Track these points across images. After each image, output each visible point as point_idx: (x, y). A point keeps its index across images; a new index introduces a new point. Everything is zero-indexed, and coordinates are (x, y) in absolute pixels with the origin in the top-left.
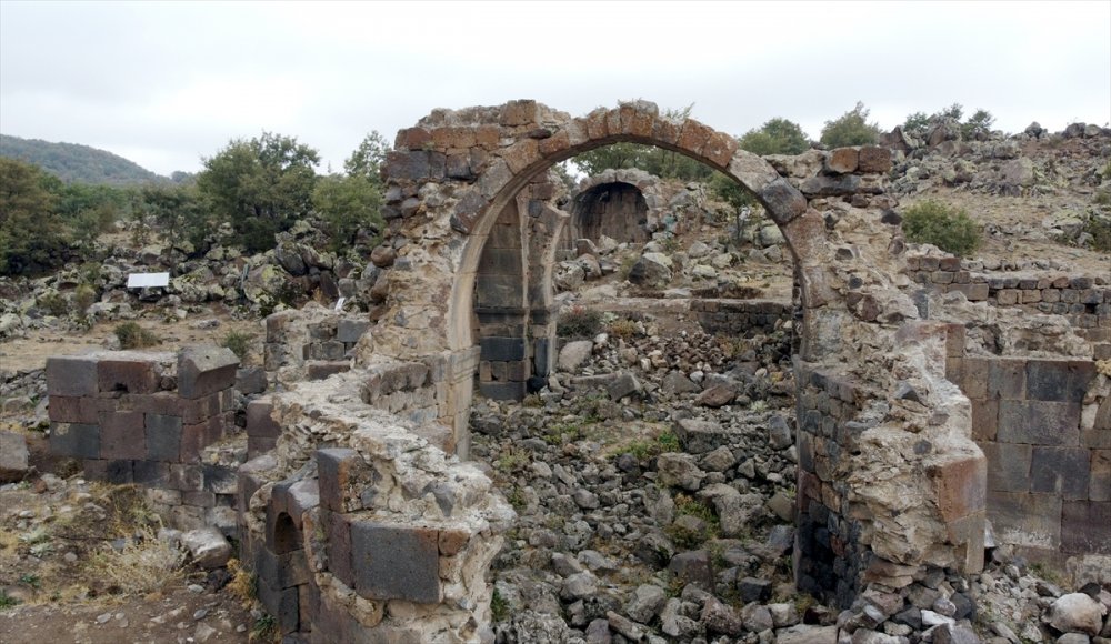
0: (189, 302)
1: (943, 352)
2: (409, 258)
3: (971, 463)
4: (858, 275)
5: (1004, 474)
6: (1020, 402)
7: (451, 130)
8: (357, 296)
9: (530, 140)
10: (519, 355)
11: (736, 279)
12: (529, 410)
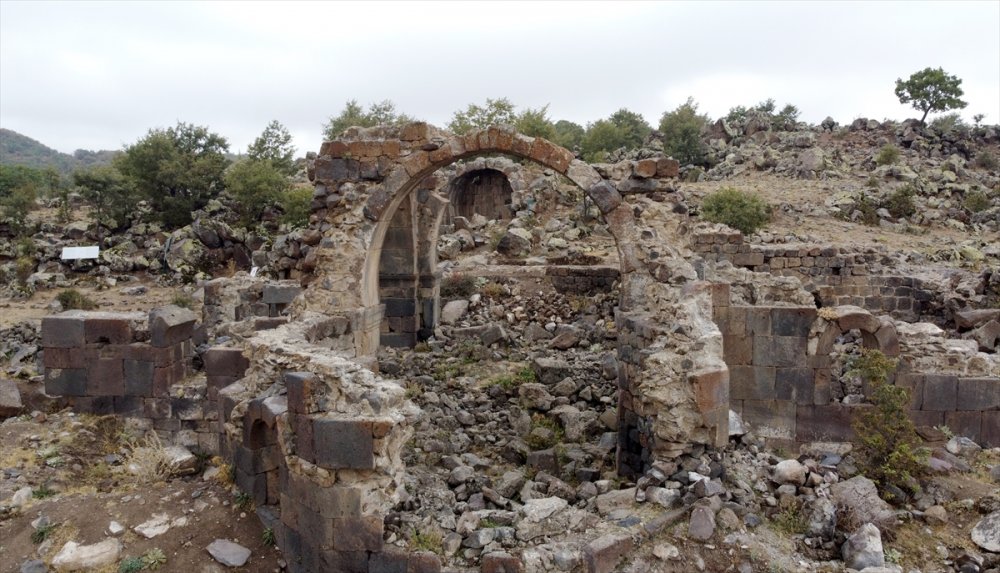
0: (118, 271)
1: (710, 303)
2: (333, 239)
3: (718, 375)
4: (656, 250)
5: (757, 388)
6: (767, 337)
7: (363, 143)
8: (269, 266)
9: (422, 152)
10: (410, 312)
11: (582, 250)
12: (419, 355)
